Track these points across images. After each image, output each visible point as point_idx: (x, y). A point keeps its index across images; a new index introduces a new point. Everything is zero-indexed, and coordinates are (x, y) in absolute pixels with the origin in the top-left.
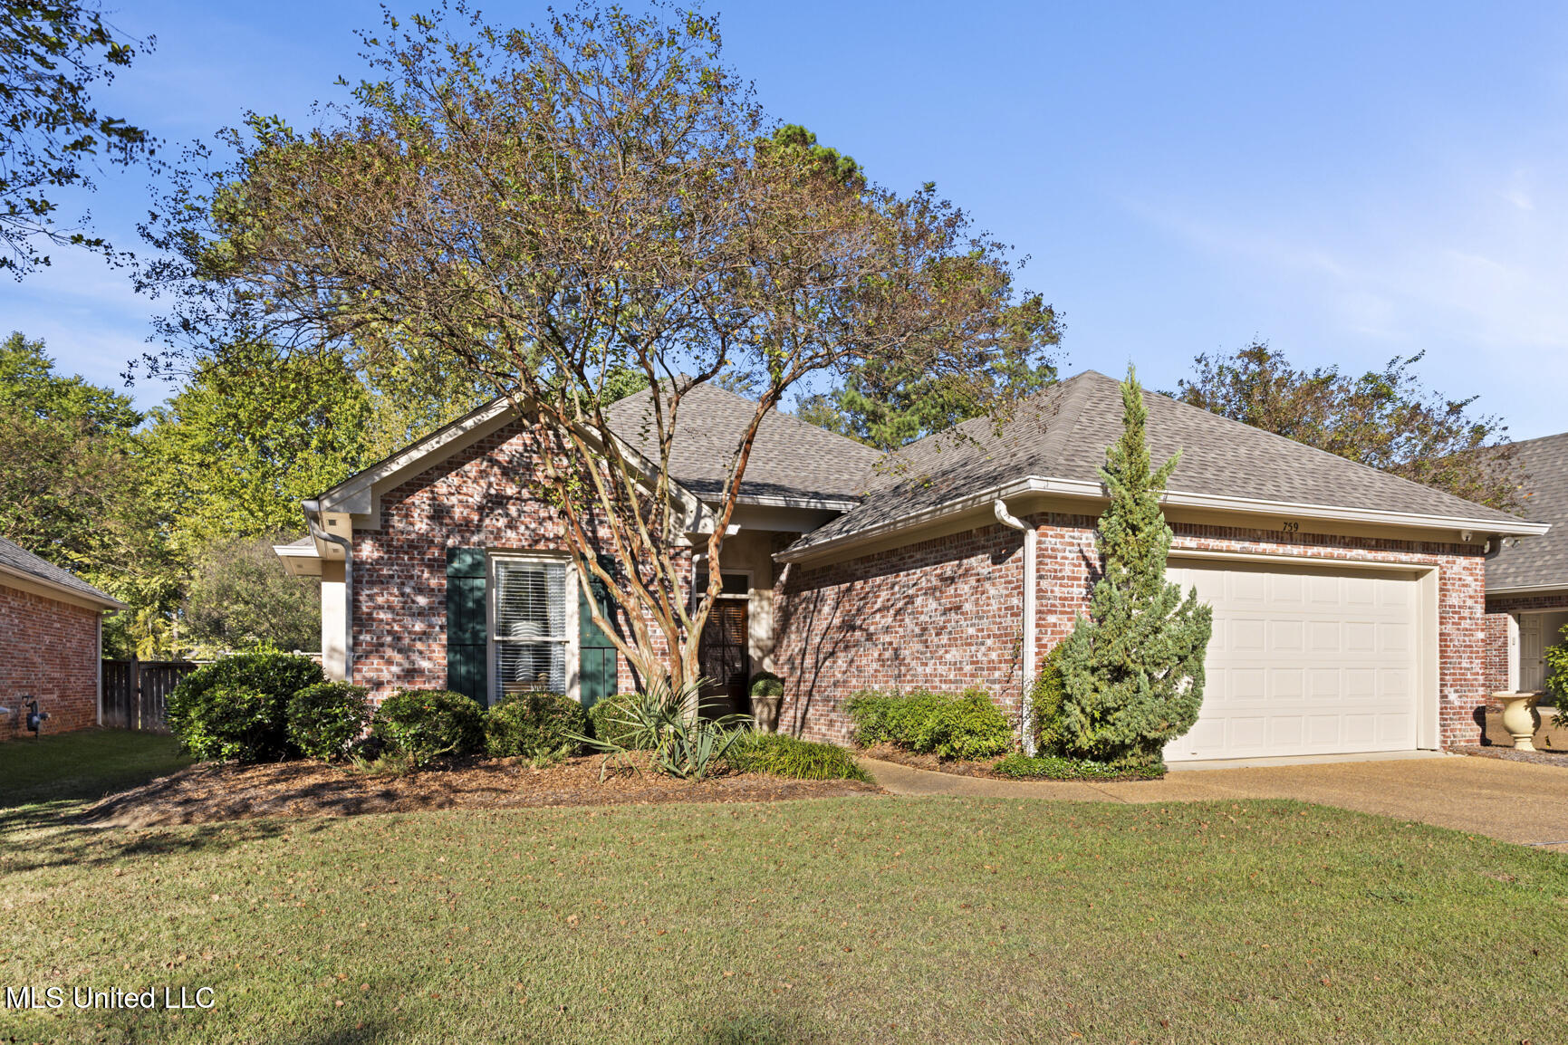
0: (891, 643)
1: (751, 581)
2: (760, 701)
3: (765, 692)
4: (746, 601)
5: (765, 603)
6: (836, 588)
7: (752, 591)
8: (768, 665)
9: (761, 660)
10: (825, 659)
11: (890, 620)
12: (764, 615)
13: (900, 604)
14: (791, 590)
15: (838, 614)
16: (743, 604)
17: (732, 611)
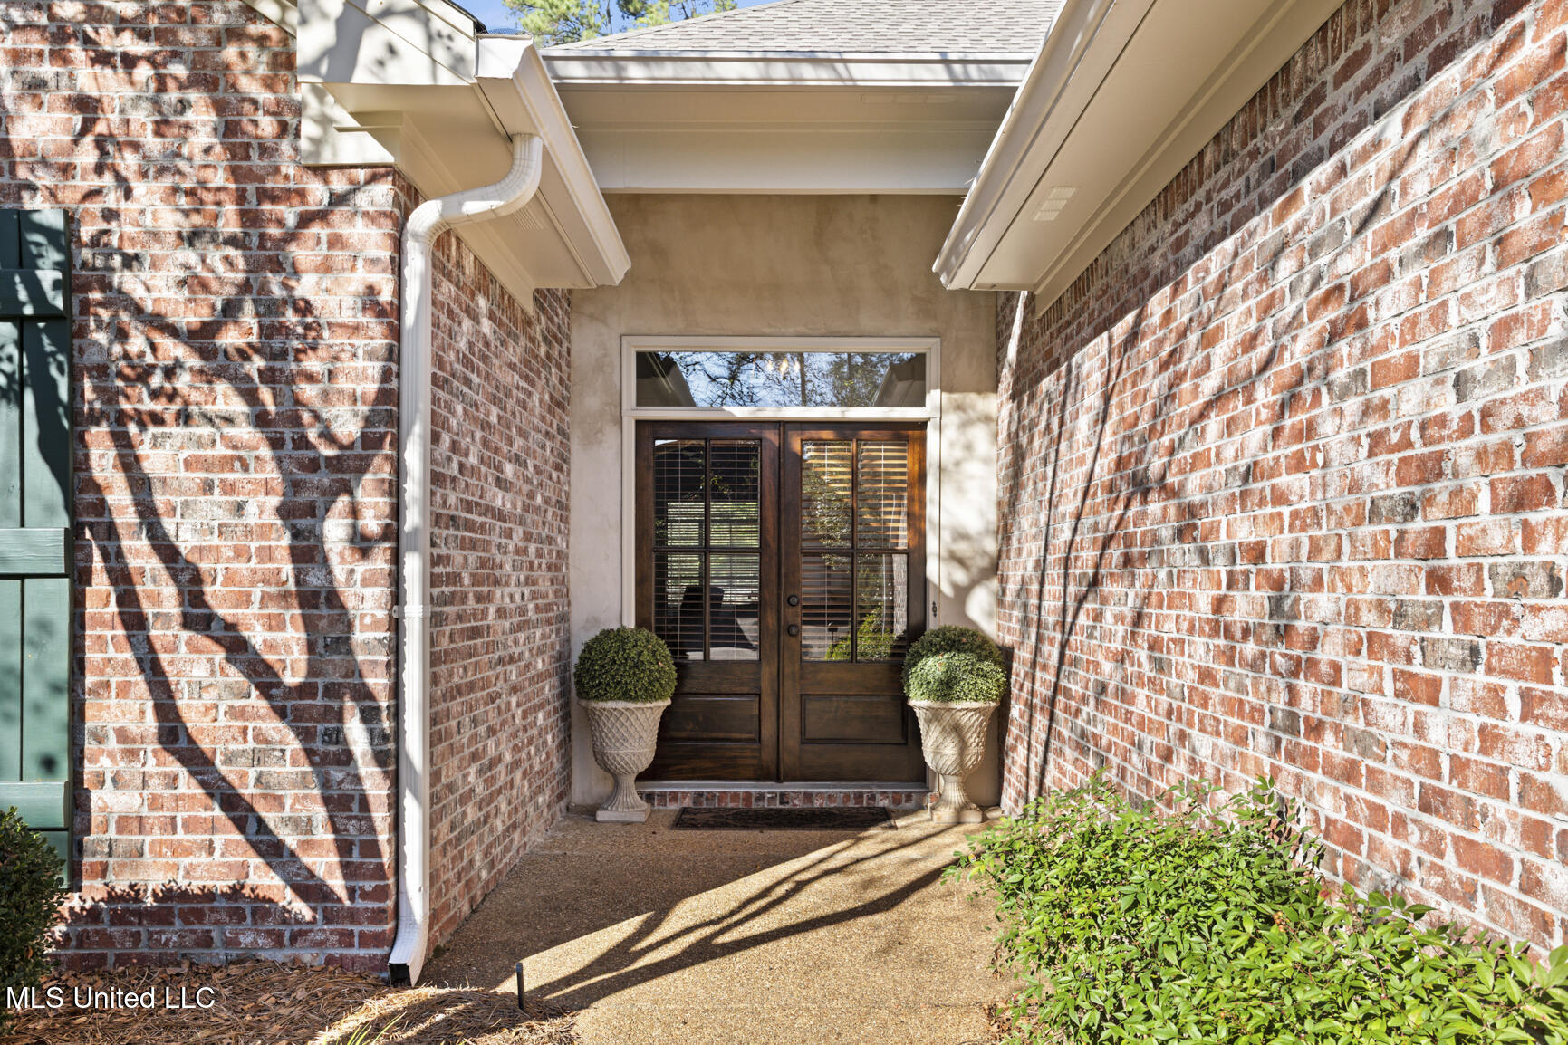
0: (1257, 553)
1: (933, 369)
2: (935, 716)
3: (946, 689)
4: (922, 425)
5: (979, 434)
6: (1100, 343)
7: (934, 397)
8: (979, 608)
9: (962, 593)
10: (1081, 601)
11: (1256, 436)
12: (973, 468)
13: (1299, 351)
14: (1024, 387)
15: (1107, 439)
16: (910, 435)
17: (884, 456)
